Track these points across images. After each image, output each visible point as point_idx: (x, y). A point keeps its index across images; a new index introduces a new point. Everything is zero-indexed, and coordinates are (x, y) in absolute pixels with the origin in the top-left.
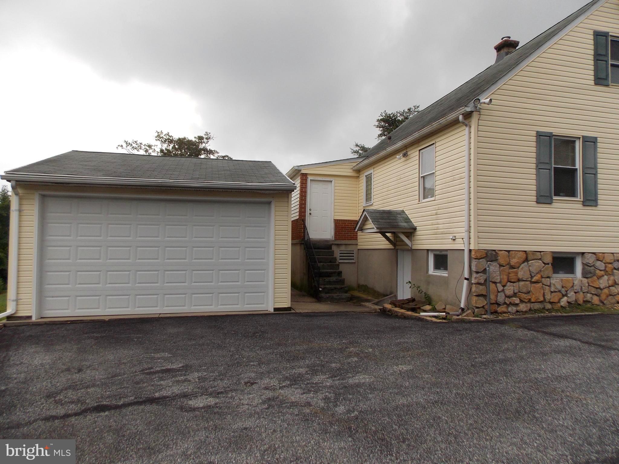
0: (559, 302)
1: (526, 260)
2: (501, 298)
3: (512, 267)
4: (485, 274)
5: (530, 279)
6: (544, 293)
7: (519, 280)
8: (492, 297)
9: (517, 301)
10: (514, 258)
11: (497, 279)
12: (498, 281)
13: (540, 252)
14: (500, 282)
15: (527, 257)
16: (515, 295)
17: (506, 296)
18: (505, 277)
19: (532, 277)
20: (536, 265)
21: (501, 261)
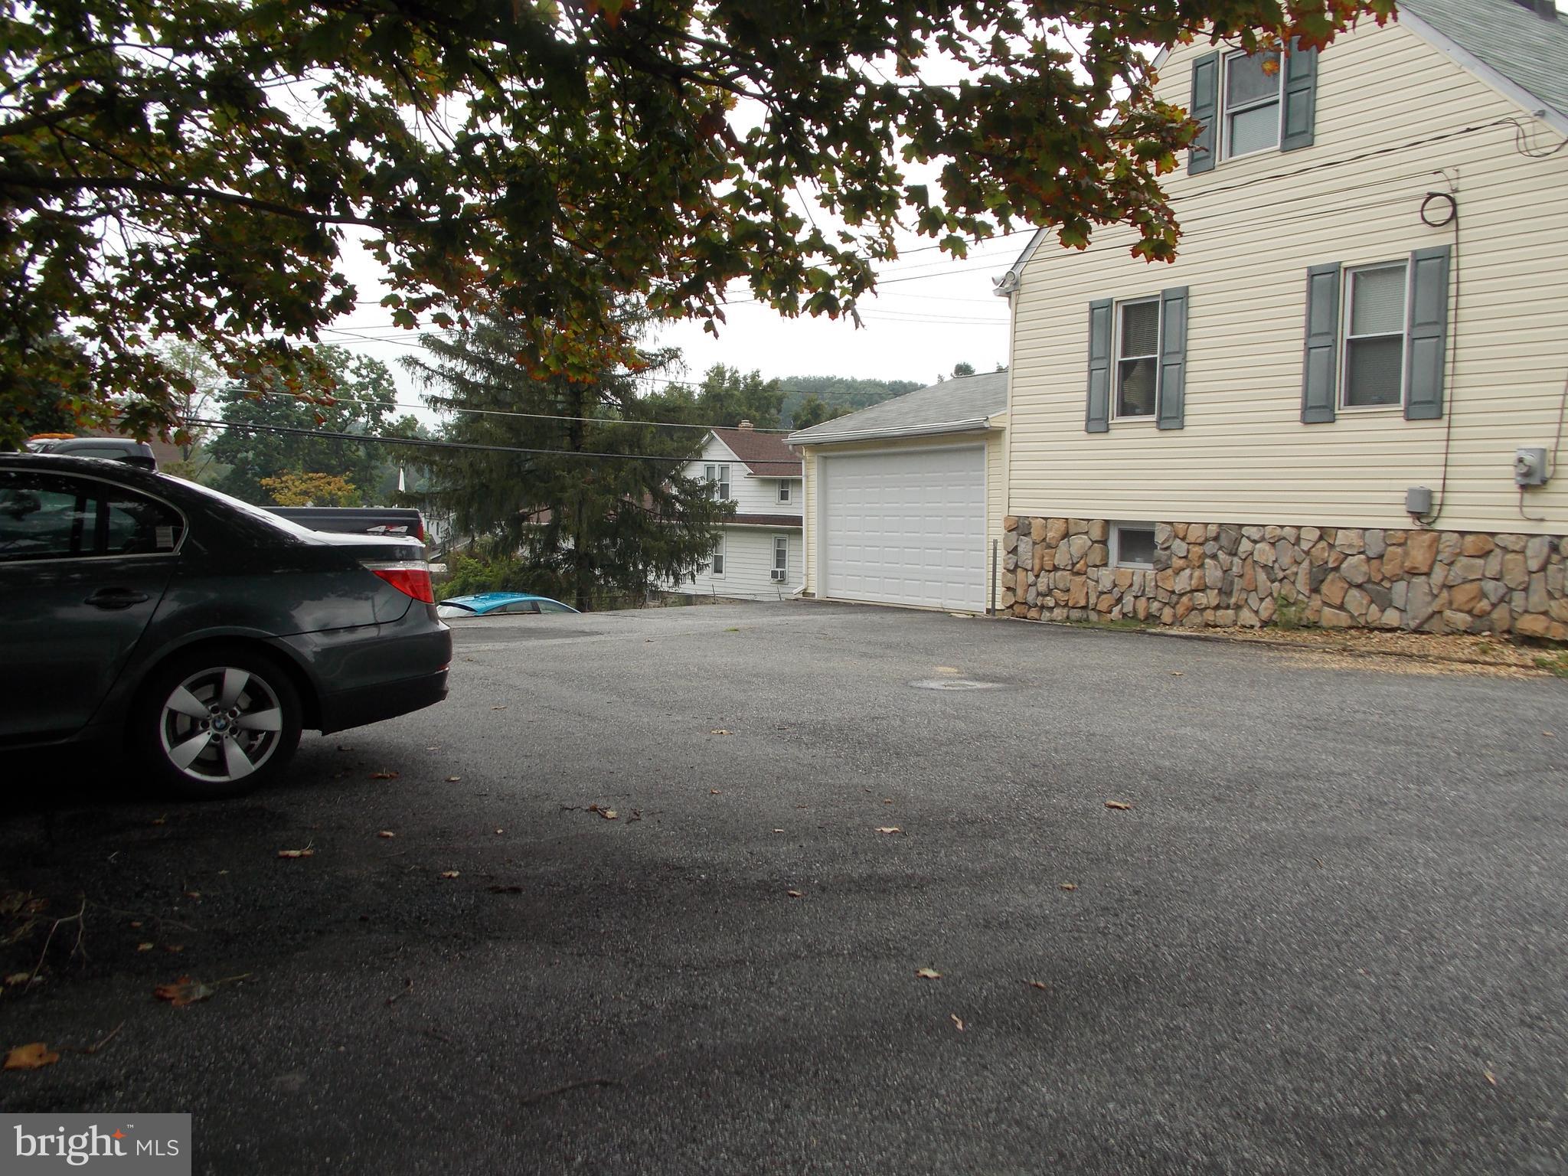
0: (1110, 612)
1: (1066, 535)
2: (1031, 597)
3: (1049, 547)
4: (1016, 555)
5: (1070, 568)
6: (1087, 593)
7: (1056, 568)
8: (1020, 592)
9: (1050, 602)
10: (1051, 530)
11: (1028, 564)
12: (1029, 568)
13: (1089, 520)
14: (1032, 570)
15: (1068, 529)
16: (1049, 593)
17: (1039, 594)
18: (1037, 561)
19: (1074, 565)
20: (1079, 543)
21: (1036, 534)
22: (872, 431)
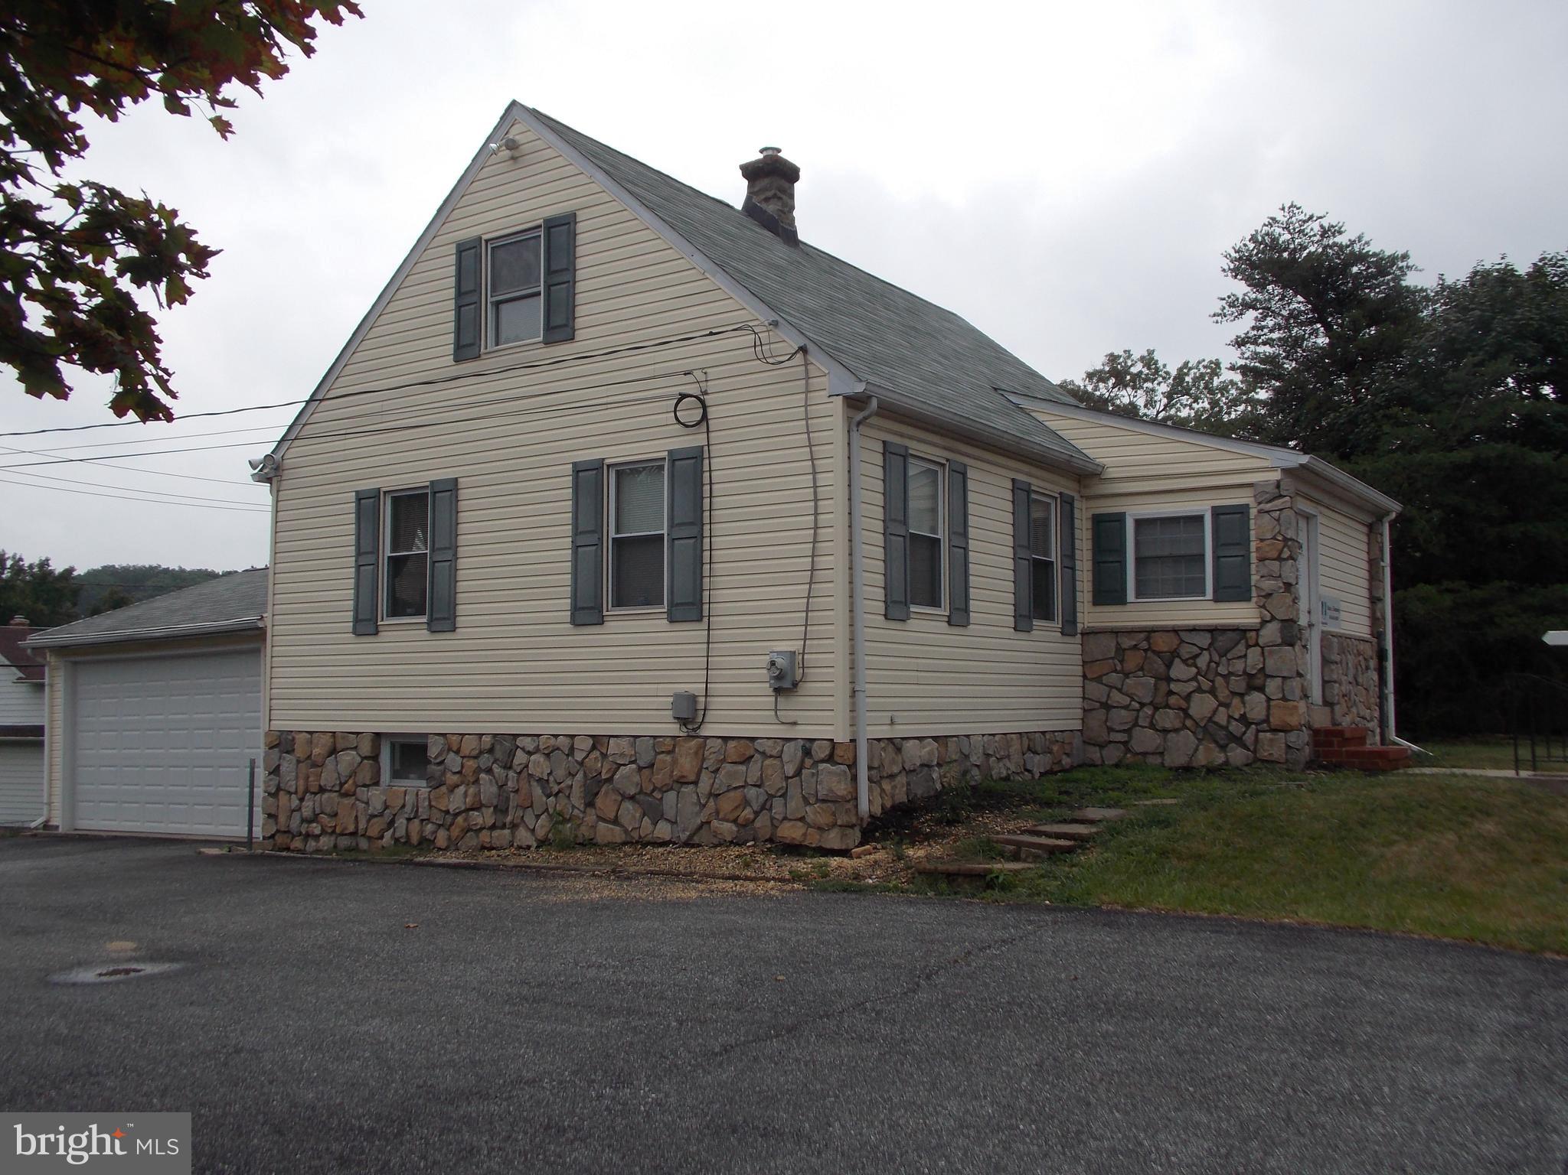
0: (381, 838)
1: (333, 751)
2: (295, 823)
3: (315, 765)
4: (278, 775)
5: (337, 788)
6: (356, 817)
7: (322, 790)
8: (282, 819)
9: (316, 829)
10: (316, 746)
11: (291, 786)
12: (293, 790)
13: (358, 734)
14: (296, 792)
15: (336, 744)
16: (315, 818)
17: (303, 820)
18: (301, 782)
19: (342, 785)
20: (347, 759)
21: (300, 751)
22: (128, 632)
